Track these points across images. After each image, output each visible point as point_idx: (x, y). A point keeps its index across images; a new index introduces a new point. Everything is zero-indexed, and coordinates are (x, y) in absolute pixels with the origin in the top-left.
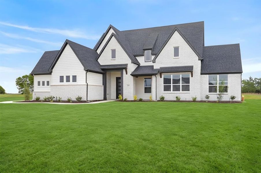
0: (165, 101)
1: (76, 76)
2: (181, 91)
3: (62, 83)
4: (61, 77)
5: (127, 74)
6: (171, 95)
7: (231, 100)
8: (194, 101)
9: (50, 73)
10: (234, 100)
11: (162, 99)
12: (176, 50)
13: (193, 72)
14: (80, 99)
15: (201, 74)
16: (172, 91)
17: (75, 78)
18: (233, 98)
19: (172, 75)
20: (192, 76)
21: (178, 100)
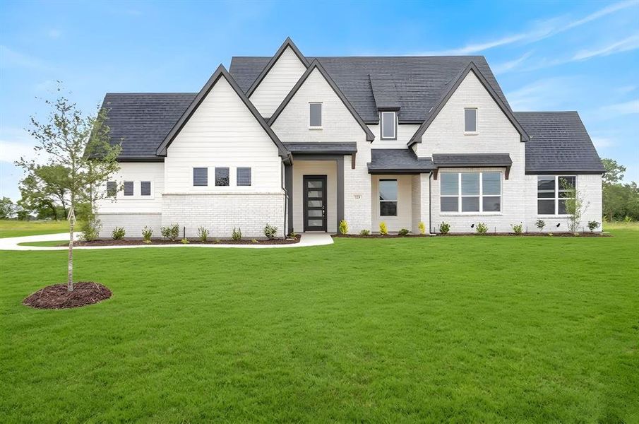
0: (450, 235)
1: (249, 170)
2: (481, 212)
3: (200, 189)
4: (196, 171)
5: (353, 167)
6: (461, 222)
7: (588, 230)
8: (519, 233)
9: (160, 159)
10: (595, 230)
11: (444, 230)
12: (470, 116)
13: (511, 169)
14: (274, 232)
15: (527, 173)
16: (460, 212)
17: (245, 176)
18: (592, 225)
19: (460, 175)
20: (507, 178)
21: (482, 233)
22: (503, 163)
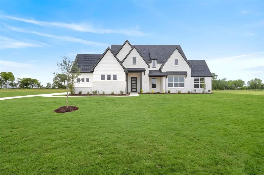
0: (171, 93)
1: (116, 75)
2: (179, 87)
3: (103, 81)
4: (102, 75)
5: (144, 75)
6: (173, 90)
8: (189, 93)
9: (92, 72)
11: (169, 92)
12: (176, 61)
13: (187, 76)
15: (191, 77)
16: (173, 87)
17: (115, 77)
18: (209, 91)
19: (173, 77)
20: (186, 78)
21: (179, 93)
22: (185, 74)
